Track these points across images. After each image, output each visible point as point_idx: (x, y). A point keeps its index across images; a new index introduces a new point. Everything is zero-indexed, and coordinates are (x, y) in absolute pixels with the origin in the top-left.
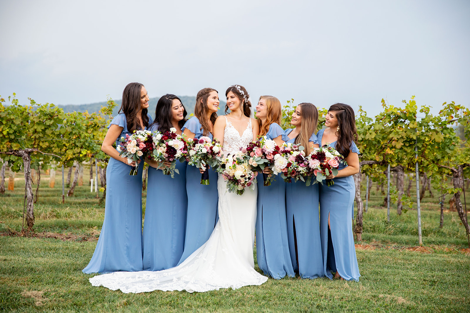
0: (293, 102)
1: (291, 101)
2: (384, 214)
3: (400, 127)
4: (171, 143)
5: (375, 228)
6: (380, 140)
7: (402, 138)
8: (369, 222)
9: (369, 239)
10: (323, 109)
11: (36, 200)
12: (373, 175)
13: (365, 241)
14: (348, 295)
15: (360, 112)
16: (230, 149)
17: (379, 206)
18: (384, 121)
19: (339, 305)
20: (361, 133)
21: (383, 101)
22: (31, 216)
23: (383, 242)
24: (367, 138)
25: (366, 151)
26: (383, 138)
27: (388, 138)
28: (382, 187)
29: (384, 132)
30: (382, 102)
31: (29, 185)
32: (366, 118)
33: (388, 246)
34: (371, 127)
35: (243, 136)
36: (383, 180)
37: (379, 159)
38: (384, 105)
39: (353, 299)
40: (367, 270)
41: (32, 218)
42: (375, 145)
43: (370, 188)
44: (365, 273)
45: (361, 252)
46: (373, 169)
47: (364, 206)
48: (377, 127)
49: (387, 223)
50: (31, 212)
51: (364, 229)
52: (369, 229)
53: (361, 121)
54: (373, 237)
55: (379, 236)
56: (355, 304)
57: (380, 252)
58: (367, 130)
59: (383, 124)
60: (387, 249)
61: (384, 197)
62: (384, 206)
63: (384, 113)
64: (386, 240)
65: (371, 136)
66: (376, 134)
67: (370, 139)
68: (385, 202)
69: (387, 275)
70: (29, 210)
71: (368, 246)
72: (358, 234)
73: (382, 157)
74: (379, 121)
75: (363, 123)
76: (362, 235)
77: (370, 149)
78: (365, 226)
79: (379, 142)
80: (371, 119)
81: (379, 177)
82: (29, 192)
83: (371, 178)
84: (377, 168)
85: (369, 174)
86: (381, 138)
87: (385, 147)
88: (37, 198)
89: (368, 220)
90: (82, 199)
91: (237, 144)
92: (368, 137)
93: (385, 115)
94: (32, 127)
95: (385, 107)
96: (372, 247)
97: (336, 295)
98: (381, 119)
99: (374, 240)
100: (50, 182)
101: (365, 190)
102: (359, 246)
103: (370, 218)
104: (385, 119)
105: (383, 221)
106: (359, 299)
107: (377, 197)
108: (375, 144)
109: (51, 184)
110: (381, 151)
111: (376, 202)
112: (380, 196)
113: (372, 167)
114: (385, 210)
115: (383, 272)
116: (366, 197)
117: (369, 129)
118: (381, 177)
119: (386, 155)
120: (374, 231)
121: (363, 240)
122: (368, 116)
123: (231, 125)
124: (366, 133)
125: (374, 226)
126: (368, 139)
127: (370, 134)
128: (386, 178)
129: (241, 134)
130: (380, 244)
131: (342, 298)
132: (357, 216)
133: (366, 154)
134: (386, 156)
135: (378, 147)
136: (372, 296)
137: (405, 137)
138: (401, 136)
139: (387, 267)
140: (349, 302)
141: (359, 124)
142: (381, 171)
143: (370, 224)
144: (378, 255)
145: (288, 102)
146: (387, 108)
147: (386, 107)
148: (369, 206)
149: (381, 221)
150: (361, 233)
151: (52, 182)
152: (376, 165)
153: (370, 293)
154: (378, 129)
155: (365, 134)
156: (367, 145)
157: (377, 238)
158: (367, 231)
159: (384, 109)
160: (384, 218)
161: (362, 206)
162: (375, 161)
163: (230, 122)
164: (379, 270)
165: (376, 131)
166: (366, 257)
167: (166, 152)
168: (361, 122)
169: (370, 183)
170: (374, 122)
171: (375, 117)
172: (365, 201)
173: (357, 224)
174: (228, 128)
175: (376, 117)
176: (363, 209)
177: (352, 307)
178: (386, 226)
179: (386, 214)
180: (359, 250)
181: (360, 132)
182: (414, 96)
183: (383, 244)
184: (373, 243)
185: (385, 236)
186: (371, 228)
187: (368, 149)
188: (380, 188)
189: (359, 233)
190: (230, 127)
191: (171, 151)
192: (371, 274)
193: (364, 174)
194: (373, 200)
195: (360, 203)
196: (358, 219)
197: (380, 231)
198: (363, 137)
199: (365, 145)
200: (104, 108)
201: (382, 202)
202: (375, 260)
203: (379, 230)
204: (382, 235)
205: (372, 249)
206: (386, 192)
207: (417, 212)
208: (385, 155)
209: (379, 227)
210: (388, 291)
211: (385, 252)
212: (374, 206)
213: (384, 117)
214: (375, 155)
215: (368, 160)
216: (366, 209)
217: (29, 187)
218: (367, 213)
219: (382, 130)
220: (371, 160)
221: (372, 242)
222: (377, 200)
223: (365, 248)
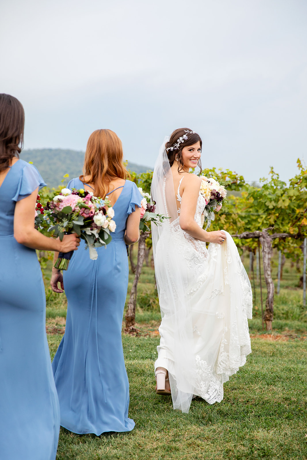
2: (299, 296)
5: (289, 314)
6: (295, 208)
8: (281, 307)
9: (281, 328)
10: (227, 170)
12: (286, 251)
13: (276, 330)
14: (255, 397)
15: (271, 175)
17: (293, 286)
18: (300, 186)
19: (244, 410)
20: (272, 199)
21: (299, 161)
23: (298, 331)
24: (279, 206)
25: (279, 222)
26: (299, 207)
27: (304, 206)
28: (298, 262)
29: (300, 199)
30: (297, 162)
32: (278, 181)
33: (303, 336)
34: (284, 193)
36: (298, 255)
37: (294, 231)
38: (300, 166)
39: (261, 403)
40: (277, 366)
42: (289, 215)
43: (282, 265)
44: (275, 370)
45: (272, 343)
46: (287, 243)
47: (276, 287)
48: (292, 193)
49: (303, 308)
51: (275, 315)
52: (281, 315)
53: (273, 185)
54: (286, 325)
55: (293, 324)
56: (262, 408)
57: (294, 344)
58: (279, 196)
59: (299, 189)
60: (302, 339)
61: (299, 275)
62: (300, 286)
63: (300, 176)
64: (301, 329)
65: (284, 203)
66: (290, 201)
67: (283, 207)
68: (300, 282)
69: (302, 373)
71: (279, 336)
72: (267, 322)
73: (297, 229)
74: (293, 185)
75: (275, 187)
76: (273, 323)
77: (283, 220)
78: (276, 312)
79: (293, 211)
80: (284, 183)
81: (293, 253)
83: (284, 253)
84: (291, 241)
85: (281, 248)
86: (296, 205)
87: (301, 217)
89: (279, 305)
92: (280, 204)
93: (301, 178)
95: (301, 169)
96: (284, 338)
97: (240, 397)
98: (297, 183)
99: (287, 328)
101: (276, 266)
102: (268, 336)
103: (283, 302)
104: (301, 183)
105: (298, 306)
106: (267, 402)
107: (291, 276)
108: (289, 213)
110: (296, 222)
111: (290, 282)
112: (294, 274)
113: (285, 241)
114: (301, 292)
115: (297, 369)
116: (277, 275)
117: (282, 195)
118: (296, 252)
119: (302, 227)
120: (287, 318)
121: (274, 328)
122: (281, 179)
124: (278, 200)
125: (287, 312)
126: (281, 207)
127: (284, 201)
128: (301, 253)
130: (294, 334)
131: (248, 402)
132: (267, 300)
133: (278, 225)
134: (302, 228)
135: (293, 216)
136: (284, 399)
139: (301, 362)
140: (256, 405)
141: (270, 189)
142: (295, 245)
143: (283, 310)
144: (291, 347)
146: (303, 170)
147: (303, 169)
148: (282, 286)
149: (295, 306)
150: (271, 321)
152: (290, 238)
153: (281, 395)
154: (292, 195)
155: (277, 201)
156: (279, 214)
157: (290, 327)
158: (279, 317)
159: (300, 171)
160: (299, 302)
161: (273, 288)
162: (289, 233)
164: (292, 366)
165: (290, 198)
166: (277, 350)
168: (272, 187)
169: (283, 258)
170: (288, 186)
171: (288, 180)
172: (276, 280)
173: (267, 310)
175: (291, 180)
176: (274, 290)
177: (260, 412)
178: (301, 312)
179: (302, 297)
180: (269, 342)
181: (271, 199)
183: (298, 333)
184: (285, 333)
185: (300, 323)
186: (283, 314)
187: (281, 218)
188: (295, 264)
189: (269, 320)
192: (282, 371)
193: (276, 249)
194: (287, 279)
195: (271, 285)
196: (268, 303)
197: (294, 318)
198: (274, 204)
199: (277, 215)
201: (297, 282)
202: (288, 354)
203: (292, 317)
204: (296, 323)
205: (284, 340)
206: (301, 269)
208: (300, 227)
209: (293, 313)
210: (303, 392)
211: (300, 343)
212: (287, 287)
213: (300, 180)
214: (289, 225)
215: (280, 232)
216: (278, 289)
218: (279, 295)
219: (297, 196)
220: (284, 232)
221: (284, 331)
222: (292, 280)
223: (276, 339)
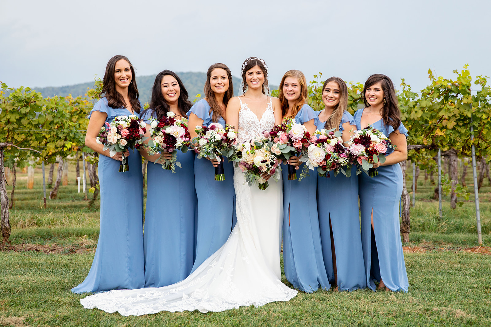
0: (321, 76)
1: (319, 75)
2: (435, 208)
3: (452, 103)
4: (169, 130)
5: (425, 226)
6: (428, 119)
7: (454, 115)
8: (417, 219)
9: (418, 240)
10: (358, 83)
11: (12, 205)
12: (420, 163)
13: (413, 242)
14: (396, 309)
15: (403, 86)
16: (247, 136)
17: (428, 198)
18: (432, 96)
19: (385, 323)
20: (405, 111)
21: (430, 72)
22: (7, 225)
23: (435, 242)
24: (412, 117)
25: (412, 134)
26: (432, 117)
27: (437, 116)
28: (432, 174)
29: (433, 110)
30: (428, 73)
31: (2, 187)
32: (410, 93)
33: (441, 248)
34: (416, 104)
35: (262, 119)
36: (432, 167)
37: (428, 142)
38: (431, 77)
39: (402, 314)
40: (417, 278)
41: (8, 227)
42: (422, 126)
43: (417, 177)
44: (415, 282)
45: (410, 255)
46: (421, 155)
47: (411, 199)
48: (424, 104)
49: (439, 220)
50: (6, 221)
51: (411, 227)
52: (418, 227)
53: (405, 96)
54: (423, 236)
55: (430, 235)
56: (404, 320)
57: (432, 255)
58: (411, 108)
59: (431, 99)
60: (440, 250)
61: (434, 187)
62: (434, 198)
63: (431, 86)
64: (438, 240)
65: (417, 115)
66: (422, 112)
67: (416, 119)
68: (436, 194)
69: (442, 283)
70: (4, 218)
71: (417, 248)
72: (404, 234)
73: (431, 140)
74: (425, 96)
75: (407, 99)
76: (410, 235)
77: (416, 131)
78: (412, 224)
79: (426, 122)
80: (416, 95)
81: (427, 164)
82: (4, 196)
83: (418, 165)
84: (425, 153)
85: (416, 160)
86: (429, 116)
87: (434, 128)
88: (13, 203)
89: (416, 217)
90: (68, 202)
91: (255, 129)
92: (413, 116)
93: (433, 88)
94: (4, 117)
95: (432, 79)
96: (422, 250)
97: (381, 310)
98: (429, 94)
99: (424, 240)
100: (28, 182)
101: (410, 179)
102: (406, 248)
103: (419, 214)
104: (433, 93)
105: (434, 217)
106: (409, 314)
107: (426, 188)
108: (422, 125)
109: (29, 185)
110: (429, 133)
111: (425, 194)
112: (430, 187)
113: (419, 153)
114: (436, 204)
115: (436, 280)
116: (412, 188)
117: (414, 106)
118: (430, 164)
119: (435, 137)
120: (423, 230)
121: (411, 240)
122: (413, 90)
123: (247, 107)
124: (411, 112)
125: (424, 224)
126: (414, 118)
127: (416, 112)
128: (436, 164)
129: (260, 117)
130: (432, 246)
131: (388, 314)
132: (403, 212)
133: (412, 137)
134: (436, 139)
135: (426, 127)
136: (425, 310)
137: (458, 115)
138: (453, 114)
139: (441, 273)
140: (397, 318)
141: (402, 101)
142: (429, 157)
143: (419, 222)
144: (430, 258)
145: (315, 76)
146: (435, 81)
147: (435, 79)
148: (417, 199)
149: (431, 217)
150: (408, 233)
151: (31, 182)
152: (423, 150)
153: (421, 306)
154: (425, 106)
155: (409, 112)
156: (412, 126)
157: (428, 238)
158: (415, 229)
159: (432, 82)
160: (435, 213)
161: (408, 200)
162: (423, 144)
163: (245, 104)
164: (432, 277)
165: (423, 109)
166: (416, 262)
167: (164, 142)
168: (404, 98)
169: (416, 171)
170: (420, 97)
171: (420, 92)
172: (411, 193)
173: (403, 222)
174: (243, 112)
175: (422, 91)
176: (410, 203)
177: (401, 324)
178: (437, 223)
179: (437, 208)
180: (407, 254)
181: (403, 110)
182: (468, 65)
183: (435, 244)
184: (423, 244)
185: (437, 235)
186: (419, 226)
187: (414, 130)
188: (429, 177)
189: (406, 232)
190: (246, 109)
191: (170, 140)
192: (422, 282)
193: (410, 161)
194: (421, 192)
195: (406, 197)
196: (405, 215)
197: (431, 230)
198: (407, 116)
199: (410, 126)
200: (91, 90)
201: (432, 194)
202: (426, 265)
203: (429, 228)
204: (433, 234)
205: (422, 252)
206: (436, 181)
207: (475, 205)
208: (434, 138)
209: (429, 224)
210: (444, 303)
211: (438, 254)
212: (422, 200)
213: (432, 91)
214: (422, 137)
215: (414, 143)
216: (413, 202)
217: (3, 190)
218: (414, 208)
219: (430, 107)
220: (418, 143)
221: (421, 243)
222: (426, 192)
223: (414, 250)
